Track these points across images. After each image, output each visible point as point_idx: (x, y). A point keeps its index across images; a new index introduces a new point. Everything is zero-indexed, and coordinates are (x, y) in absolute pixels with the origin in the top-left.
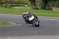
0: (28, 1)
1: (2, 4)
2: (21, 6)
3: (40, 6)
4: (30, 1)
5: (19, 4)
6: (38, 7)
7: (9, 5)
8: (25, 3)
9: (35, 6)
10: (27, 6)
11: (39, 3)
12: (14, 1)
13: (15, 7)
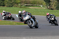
0: (42, 2)
1: (17, 4)
2: (36, 6)
3: (55, 6)
4: (45, 1)
5: (34, 4)
6: (53, 7)
7: (24, 5)
8: (40, 3)
9: (50, 6)
10: (42, 6)
11: (54, 3)
12: (29, 1)
13: (30, 7)
